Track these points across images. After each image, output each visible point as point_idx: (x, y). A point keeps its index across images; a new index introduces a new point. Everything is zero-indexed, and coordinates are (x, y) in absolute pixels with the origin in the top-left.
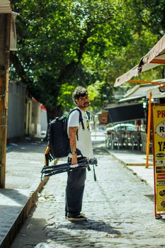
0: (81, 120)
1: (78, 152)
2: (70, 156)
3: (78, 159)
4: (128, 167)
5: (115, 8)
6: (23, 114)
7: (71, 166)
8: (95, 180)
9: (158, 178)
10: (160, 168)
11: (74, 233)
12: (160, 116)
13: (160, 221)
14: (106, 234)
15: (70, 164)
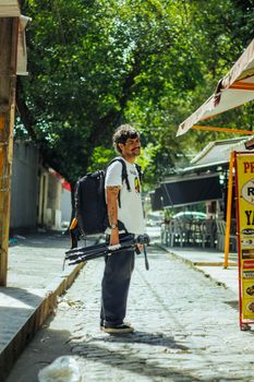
0: (125, 176)
1: (120, 226)
2: (109, 231)
3: (121, 236)
4: (197, 267)
5: (178, 30)
6: (35, 192)
7: (110, 248)
8: (147, 268)
9: (244, 267)
10: (247, 251)
11: (114, 347)
12: (249, 170)
13: (248, 333)
14: (164, 348)
15: (108, 244)
